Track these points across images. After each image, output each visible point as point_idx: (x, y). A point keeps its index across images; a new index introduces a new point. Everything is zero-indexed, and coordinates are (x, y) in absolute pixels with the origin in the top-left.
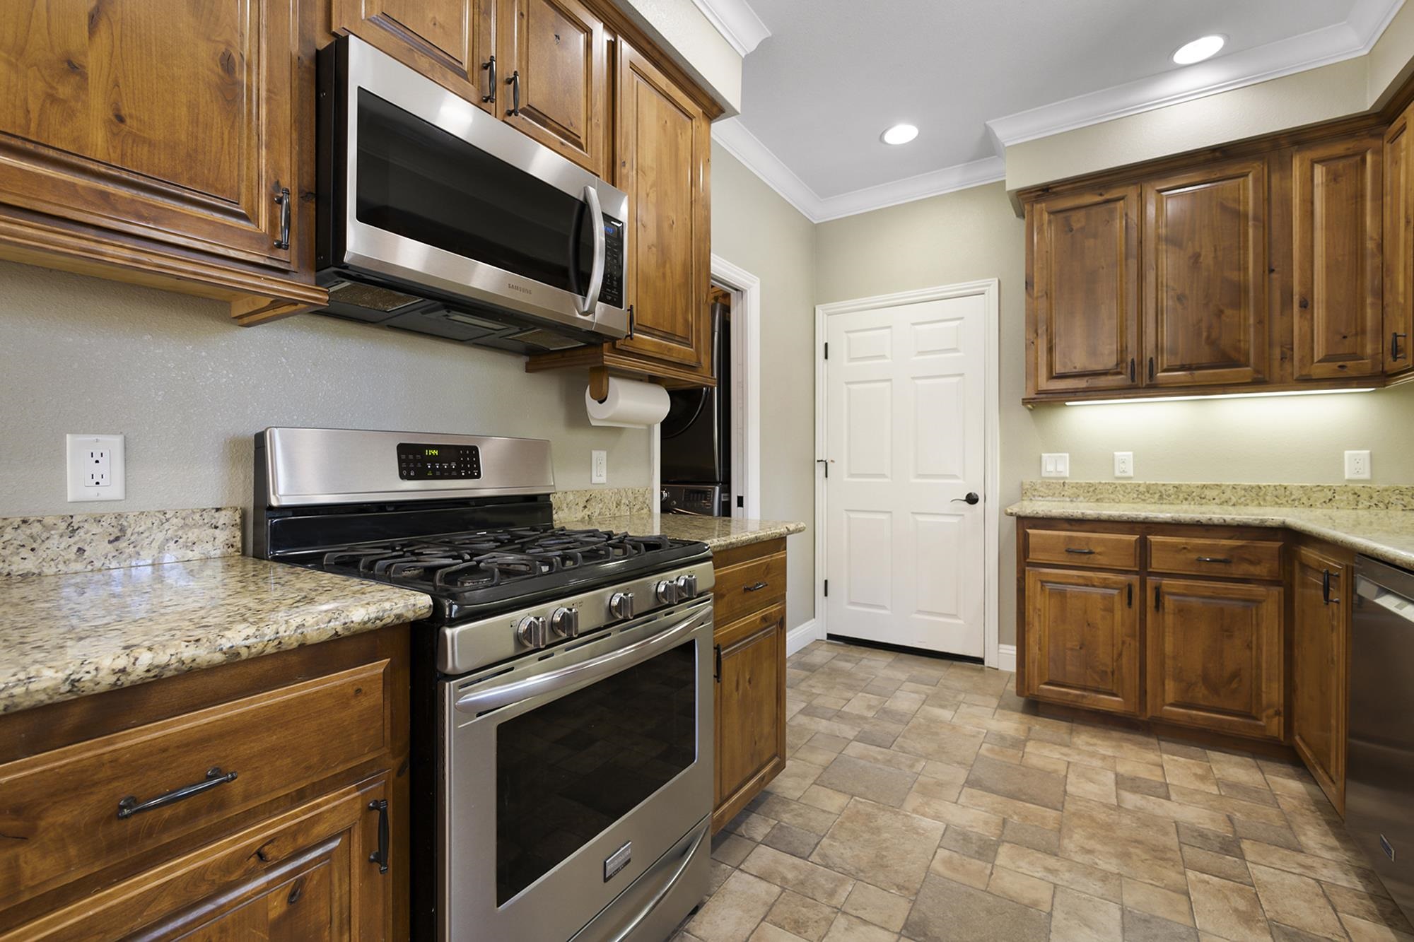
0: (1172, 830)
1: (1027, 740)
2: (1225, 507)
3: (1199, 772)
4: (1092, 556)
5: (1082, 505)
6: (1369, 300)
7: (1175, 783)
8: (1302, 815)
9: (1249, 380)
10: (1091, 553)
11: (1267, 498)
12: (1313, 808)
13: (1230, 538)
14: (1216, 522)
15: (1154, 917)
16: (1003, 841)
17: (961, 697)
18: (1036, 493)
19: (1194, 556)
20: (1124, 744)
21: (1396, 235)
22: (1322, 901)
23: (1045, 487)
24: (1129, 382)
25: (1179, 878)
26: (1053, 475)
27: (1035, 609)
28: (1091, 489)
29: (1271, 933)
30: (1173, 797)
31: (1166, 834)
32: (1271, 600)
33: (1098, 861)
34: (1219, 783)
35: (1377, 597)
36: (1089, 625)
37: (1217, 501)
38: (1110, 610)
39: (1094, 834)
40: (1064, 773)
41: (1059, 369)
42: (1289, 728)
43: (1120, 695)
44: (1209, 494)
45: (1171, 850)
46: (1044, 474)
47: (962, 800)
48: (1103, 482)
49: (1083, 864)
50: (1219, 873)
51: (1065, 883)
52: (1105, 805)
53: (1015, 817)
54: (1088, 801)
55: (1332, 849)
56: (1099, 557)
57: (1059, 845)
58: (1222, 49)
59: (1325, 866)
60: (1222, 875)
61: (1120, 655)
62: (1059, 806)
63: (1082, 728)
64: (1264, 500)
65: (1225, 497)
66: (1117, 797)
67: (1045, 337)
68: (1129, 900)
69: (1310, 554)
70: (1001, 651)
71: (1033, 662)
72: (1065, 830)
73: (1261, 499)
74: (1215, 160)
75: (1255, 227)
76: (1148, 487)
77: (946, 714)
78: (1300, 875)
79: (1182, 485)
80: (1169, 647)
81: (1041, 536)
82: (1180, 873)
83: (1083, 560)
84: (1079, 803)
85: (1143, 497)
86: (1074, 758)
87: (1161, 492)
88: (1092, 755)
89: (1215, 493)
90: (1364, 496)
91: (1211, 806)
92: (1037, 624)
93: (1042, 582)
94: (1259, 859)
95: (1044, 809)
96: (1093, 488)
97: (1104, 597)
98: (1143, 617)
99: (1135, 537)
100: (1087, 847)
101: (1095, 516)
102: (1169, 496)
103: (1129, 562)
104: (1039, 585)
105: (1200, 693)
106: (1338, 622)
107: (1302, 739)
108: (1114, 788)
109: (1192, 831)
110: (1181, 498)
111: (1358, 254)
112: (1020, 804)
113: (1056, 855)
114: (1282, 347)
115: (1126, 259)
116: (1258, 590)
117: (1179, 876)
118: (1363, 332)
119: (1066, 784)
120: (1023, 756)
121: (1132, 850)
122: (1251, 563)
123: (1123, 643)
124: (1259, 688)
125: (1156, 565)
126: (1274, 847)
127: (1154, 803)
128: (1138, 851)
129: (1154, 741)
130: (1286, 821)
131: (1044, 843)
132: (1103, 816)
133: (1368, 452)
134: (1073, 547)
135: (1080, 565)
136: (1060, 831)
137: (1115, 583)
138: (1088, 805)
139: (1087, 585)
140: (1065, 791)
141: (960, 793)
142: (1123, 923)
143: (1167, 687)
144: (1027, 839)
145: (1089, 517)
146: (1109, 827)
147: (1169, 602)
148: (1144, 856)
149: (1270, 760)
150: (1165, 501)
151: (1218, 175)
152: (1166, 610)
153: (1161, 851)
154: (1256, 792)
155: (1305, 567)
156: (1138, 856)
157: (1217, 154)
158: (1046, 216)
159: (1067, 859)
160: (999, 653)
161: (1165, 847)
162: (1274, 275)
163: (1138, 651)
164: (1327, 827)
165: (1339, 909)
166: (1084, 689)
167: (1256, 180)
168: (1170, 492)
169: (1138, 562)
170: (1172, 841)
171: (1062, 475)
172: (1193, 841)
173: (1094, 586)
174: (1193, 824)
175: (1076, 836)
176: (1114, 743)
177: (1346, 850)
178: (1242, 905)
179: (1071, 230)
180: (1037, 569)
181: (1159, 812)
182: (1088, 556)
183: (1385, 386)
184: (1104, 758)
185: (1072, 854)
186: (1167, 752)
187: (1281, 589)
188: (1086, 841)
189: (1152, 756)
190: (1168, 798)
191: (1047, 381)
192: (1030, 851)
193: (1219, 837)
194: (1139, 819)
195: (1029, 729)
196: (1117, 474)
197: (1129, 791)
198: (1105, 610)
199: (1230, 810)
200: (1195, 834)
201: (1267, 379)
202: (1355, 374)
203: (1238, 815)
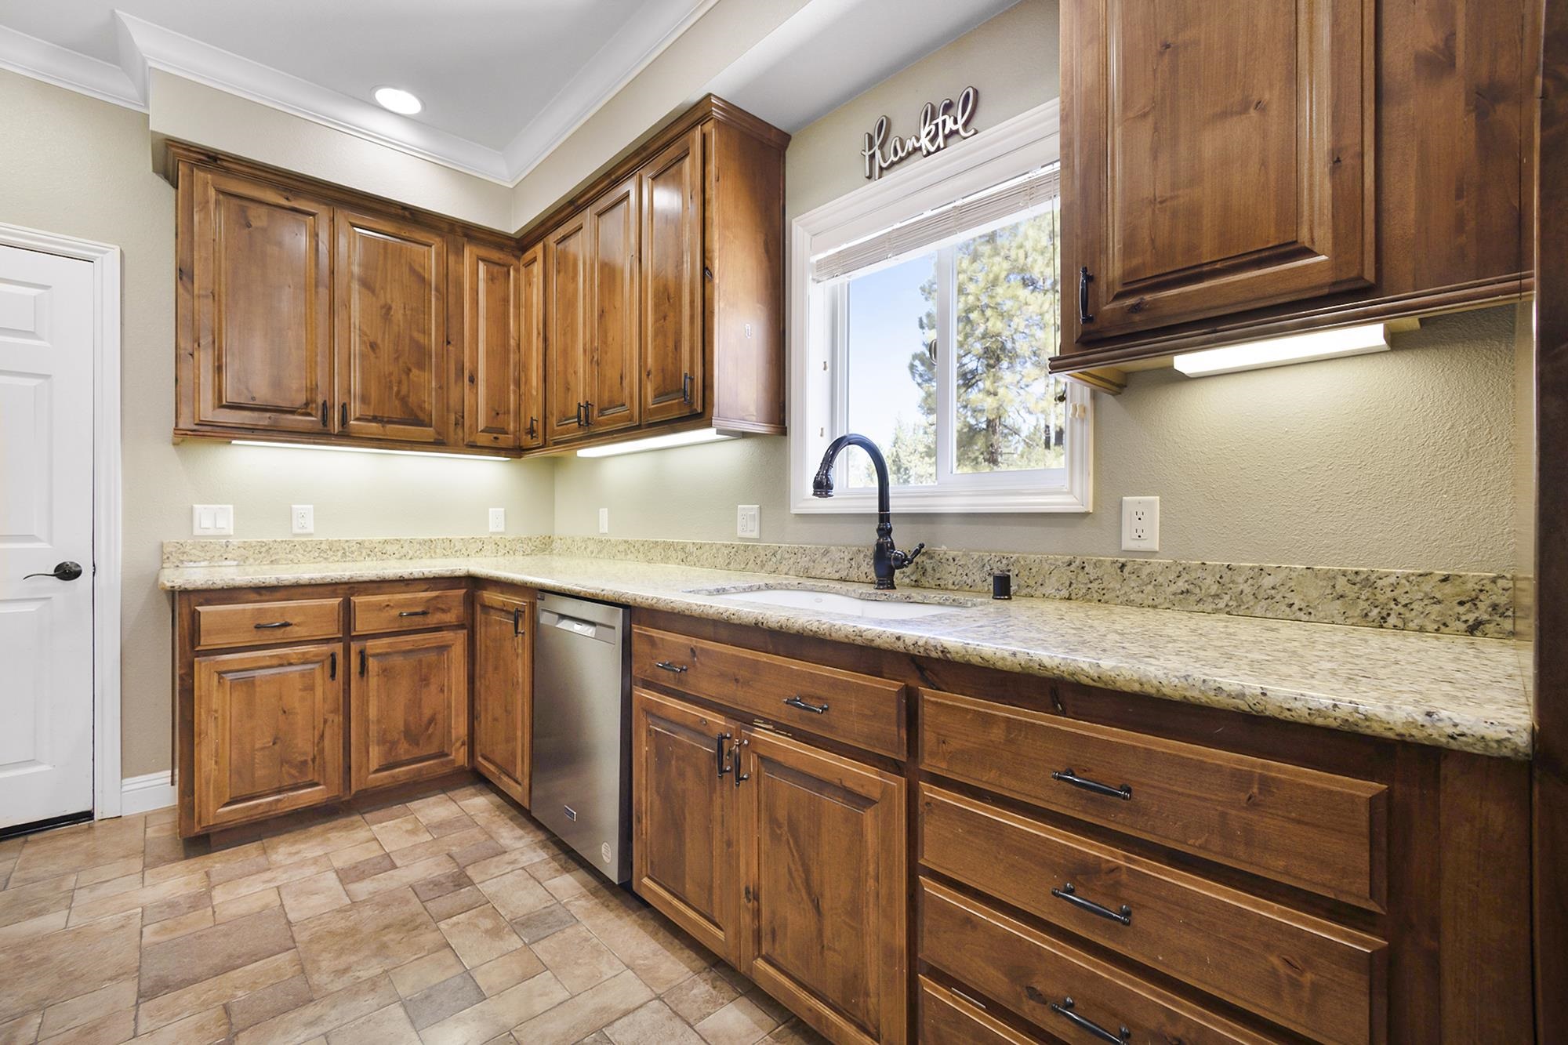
0: (411, 894)
1: (211, 888)
2: (404, 561)
3: (409, 827)
4: (288, 628)
5: (251, 570)
6: (512, 387)
7: (394, 849)
8: (494, 822)
9: (432, 440)
10: (286, 625)
11: (437, 551)
12: (497, 813)
13: (426, 591)
14: (416, 576)
15: (431, 988)
16: (236, 1034)
17: (71, 881)
18: (185, 557)
19: (395, 612)
20: (329, 835)
21: (529, 341)
22: (532, 881)
23: (199, 548)
24: (320, 426)
25: (435, 936)
26: (211, 532)
27: (209, 711)
28: (263, 549)
29: (515, 931)
30: (398, 863)
31: (408, 902)
32: (457, 641)
33: (358, 974)
34: (429, 828)
35: (558, 623)
36: (285, 712)
37: (397, 555)
38: (310, 688)
39: (342, 948)
40: (279, 903)
41: (230, 396)
42: (471, 754)
43: (322, 782)
44: (389, 548)
45: (418, 914)
46: (197, 532)
47: (145, 1024)
48: (279, 540)
49: (346, 988)
50: (463, 908)
51: (336, 1024)
52: (339, 911)
53: (240, 993)
54: (319, 917)
55: (521, 838)
56: (297, 628)
57: (310, 987)
58: (417, 114)
59: (522, 853)
60: (465, 909)
61: (322, 736)
62: (290, 944)
63: (275, 840)
64: (435, 552)
65: (404, 551)
66: (348, 895)
67: (210, 351)
68: (404, 990)
69: (492, 597)
70: (125, 788)
71: (208, 783)
72: (308, 967)
73: (432, 551)
74: (404, 218)
75: (437, 299)
76: (331, 544)
77: (53, 921)
78: (512, 871)
79: (365, 541)
80: (373, 712)
81: (220, 613)
82: (434, 931)
83: (279, 635)
84: (311, 925)
85: (325, 556)
86: (282, 878)
87: (344, 549)
88: (301, 864)
89: (394, 548)
90: (501, 546)
91: (431, 853)
92: (212, 732)
93: (220, 673)
94: (484, 877)
95: (273, 958)
96: (267, 547)
97: (303, 675)
98: (347, 687)
99: (336, 601)
100: (341, 967)
101: (294, 581)
102: (352, 553)
103: (332, 629)
104: (216, 677)
105: (403, 750)
106: (523, 649)
107: (485, 758)
108: (341, 887)
109: (427, 885)
110: (364, 554)
111: (505, 347)
112: (238, 973)
113: (311, 1001)
114: (456, 413)
115: (317, 286)
116: (448, 636)
117: (435, 934)
118: (508, 412)
119: (286, 914)
120: (214, 912)
121: (385, 939)
122: (443, 611)
123: (325, 722)
124: (450, 726)
125: (361, 626)
126: (488, 860)
127: (385, 880)
128: (392, 936)
129: (357, 817)
130: (486, 833)
131: (291, 997)
132: (343, 924)
133: (503, 509)
134: (263, 622)
135: (273, 642)
136: (303, 971)
137: (316, 655)
138: (322, 921)
139: (281, 665)
140: (289, 923)
141: (136, 1019)
142: (409, 1017)
143: (371, 754)
144: (268, 1007)
145: (286, 583)
146: (352, 931)
147: (372, 664)
148: (399, 937)
149: (456, 789)
150: (348, 559)
151: (407, 234)
152: (370, 673)
153: (412, 921)
154: (458, 821)
155: (487, 608)
156: (393, 940)
157: (407, 213)
158: (212, 193)
159: (326, 996)
160: (121, 793)
161: (413, 915)
162: (451, 348)
163: (341, 726)
164: (511, 823)
165: (542, 881)
166: (279, 791)
167: (438, 254)
168: (353, 549)
169: (341, 627)
170: (416, 905)
171: (224, 532)
172: (432, 895)
173: (290, 664)
174: (425, 879)
175: (324, 965)
176: (319, 840)
177: (528, 833)
178: (488, 924)
179: (249, 226)
180: (212, 657)
181: (394, 885)
182: (283, 630)
183: (520, 457)
184: (315, 861)
185: (329, 987)
186: (375, 823)
187: (465, 631)
188: (337, 962)
189: (362, 834)
190: (394, 867)
191: (214, 409)
192: (278, 1019)
193: (448, 877)
194: (378, 904)
195: (207, 874)
196: (296, 530)
197: (357, 881)
198: (304, 689)
199: (447, 848)
200: (431, 886)
201: (445, 441)
202: (503, 446)
203: (454, 848)
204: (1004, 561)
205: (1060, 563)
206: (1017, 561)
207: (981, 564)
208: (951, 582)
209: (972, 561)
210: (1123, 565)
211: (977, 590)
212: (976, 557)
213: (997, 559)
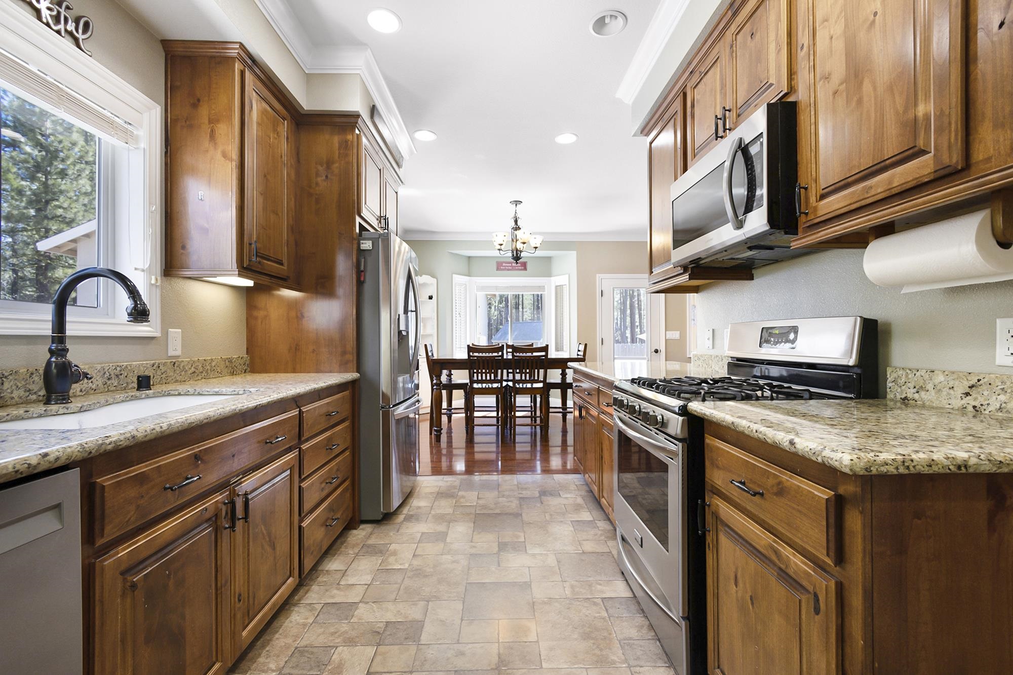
204: (118, 369)
205: (148, 366)
206: (126, 367)
207: (102, 372)
208: (79, 389)
209: (96, 371)
210: (175, 363)
211: (100, 391)
212: (99, 368)
213: (114, 368)
